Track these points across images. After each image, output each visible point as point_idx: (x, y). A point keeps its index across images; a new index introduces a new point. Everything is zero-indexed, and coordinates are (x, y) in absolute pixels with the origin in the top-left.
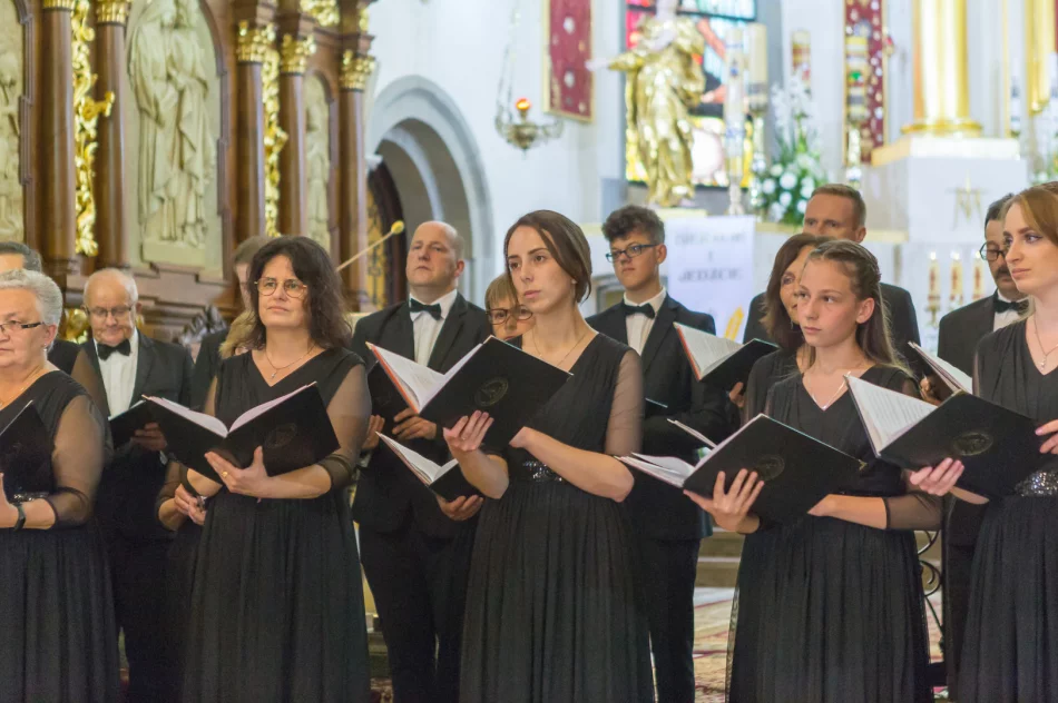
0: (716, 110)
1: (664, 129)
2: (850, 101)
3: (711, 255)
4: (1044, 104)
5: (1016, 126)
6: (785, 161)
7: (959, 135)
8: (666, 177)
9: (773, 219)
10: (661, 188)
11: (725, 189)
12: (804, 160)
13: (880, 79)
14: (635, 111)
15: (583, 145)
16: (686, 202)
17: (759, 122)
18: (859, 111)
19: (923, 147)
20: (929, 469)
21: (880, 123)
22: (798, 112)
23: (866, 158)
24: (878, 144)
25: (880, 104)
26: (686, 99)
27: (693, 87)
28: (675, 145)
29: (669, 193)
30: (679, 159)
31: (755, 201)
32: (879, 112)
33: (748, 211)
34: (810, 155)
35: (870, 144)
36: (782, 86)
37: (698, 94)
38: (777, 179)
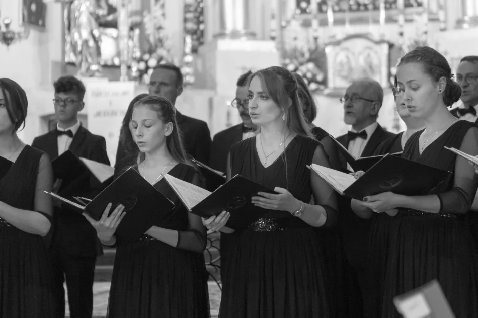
0: (114, 25)
1: (85, 34)
2: (186, 20)
3: (110, 103)
4: (288, 22)
5: (274, 34)
6: (151, 52)
7: (244, 39)
8: (86, 60)
9: (144, 83)
10: (84, 67)
11: (119, 67)
12: (161, 52)
13: (202, 8)
14: (70, 25)
15: (41, 43)
16: (97, 74)
17: (137, 31)
18: (191, 25)
19: (224, 45)
20: (215, 217)
21: (202, 32)
22: (158, 26)
23: (194, 51)
24: (201, 44)
25: (202, 22)
26: (97, 18)
27: (102, 12)
28: (91, 43)
29: (88, 69)
30: (93, 51)
31: (134, 73)
32: (202, 27)
33: (131, 79)
34: (165, 49)
35: (196, 43)
36: (149, 11)
37: (104, 16)
38: (147, 62)
